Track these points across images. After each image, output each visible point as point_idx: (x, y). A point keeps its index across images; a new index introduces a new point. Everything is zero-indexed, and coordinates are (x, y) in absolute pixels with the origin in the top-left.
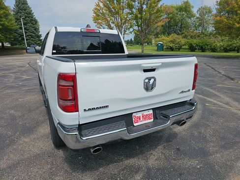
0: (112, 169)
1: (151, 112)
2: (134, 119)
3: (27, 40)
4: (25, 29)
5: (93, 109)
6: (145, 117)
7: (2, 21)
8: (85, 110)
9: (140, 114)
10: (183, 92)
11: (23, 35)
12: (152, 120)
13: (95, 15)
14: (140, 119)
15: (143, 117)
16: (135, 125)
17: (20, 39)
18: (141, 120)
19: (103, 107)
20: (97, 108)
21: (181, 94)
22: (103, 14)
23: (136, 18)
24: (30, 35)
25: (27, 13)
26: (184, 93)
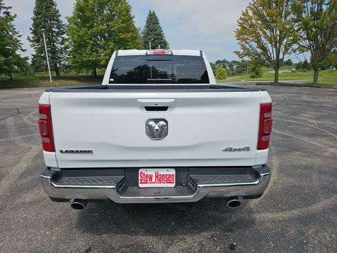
0: (115, 240)
1: (173, 172)
2: (140, 177)
5: (72, 152)
6: (160, 178)
8: (61, 151)
9: (152, 172)
10: (230, 150)
12: (173, 185)
13: (239, 28)
14: (151, 179)
15: (156, 177)
16: (141, 185)
19: (84, 151)
20: (77, 152)
21: (228, 153)
22: (252, 25)
23: (306, 27)
25: (156, 35)
26: (236, 152)
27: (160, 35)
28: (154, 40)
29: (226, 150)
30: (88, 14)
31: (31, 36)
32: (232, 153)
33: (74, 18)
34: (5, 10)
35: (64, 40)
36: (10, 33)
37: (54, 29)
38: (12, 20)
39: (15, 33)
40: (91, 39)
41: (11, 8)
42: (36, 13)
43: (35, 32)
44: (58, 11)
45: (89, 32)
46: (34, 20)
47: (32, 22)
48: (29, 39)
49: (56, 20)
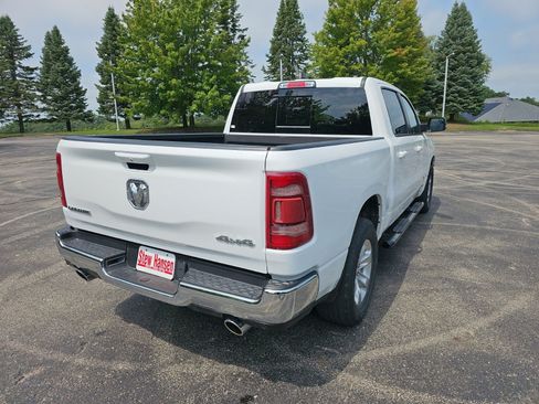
1: (172, 259)
2: (139, 257)
3: (447, 102)
4: (450, 79)
6: (160, 264)
7: (401, 68)
9: (151, 254)
11: (442, 93)
12: (171, 277)
15: (156, 260)
16: (138, 268)
17: (434, 100)
18: (152, 265)
24: (458, 92)
25: (463, 45)
26: (236, 246)
27: (471, 44)
28: (458, 54)
29: (220, 239)
30: (343, 24)
31: (267, 65)
32: (230, 245)
33: (322, 33)
34: (240, 33)
35: (308, 67)
36: (243, 64)
37: (296, 53)
38: (246, 45)
39: (248, 62)
40: (342, 62)
41: (246, 29)
42: (277, 33)
43: (271, 60)
44: (303, 27)
45: (341, 53)
46: (273, 42)
47: (270, 45)
48: (263, 69)
49: (299, 40)
